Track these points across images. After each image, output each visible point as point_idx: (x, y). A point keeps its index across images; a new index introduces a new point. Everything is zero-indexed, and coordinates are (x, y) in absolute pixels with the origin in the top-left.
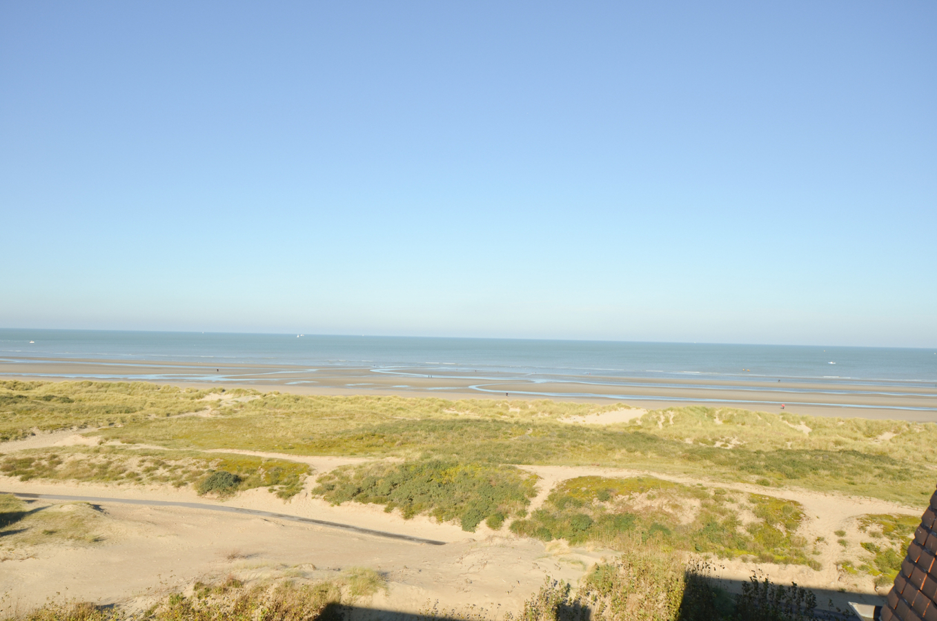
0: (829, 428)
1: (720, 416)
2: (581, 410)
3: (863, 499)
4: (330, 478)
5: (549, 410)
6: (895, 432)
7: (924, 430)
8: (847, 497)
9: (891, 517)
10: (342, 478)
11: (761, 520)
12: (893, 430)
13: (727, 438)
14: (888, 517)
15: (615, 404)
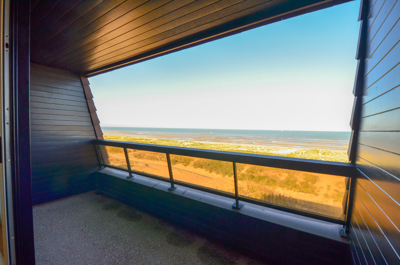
2: (277, 149)
4: (196, 162)
5: (268, 149)
10: (199, 162)
11: (305, 181)
15: (288, 148)
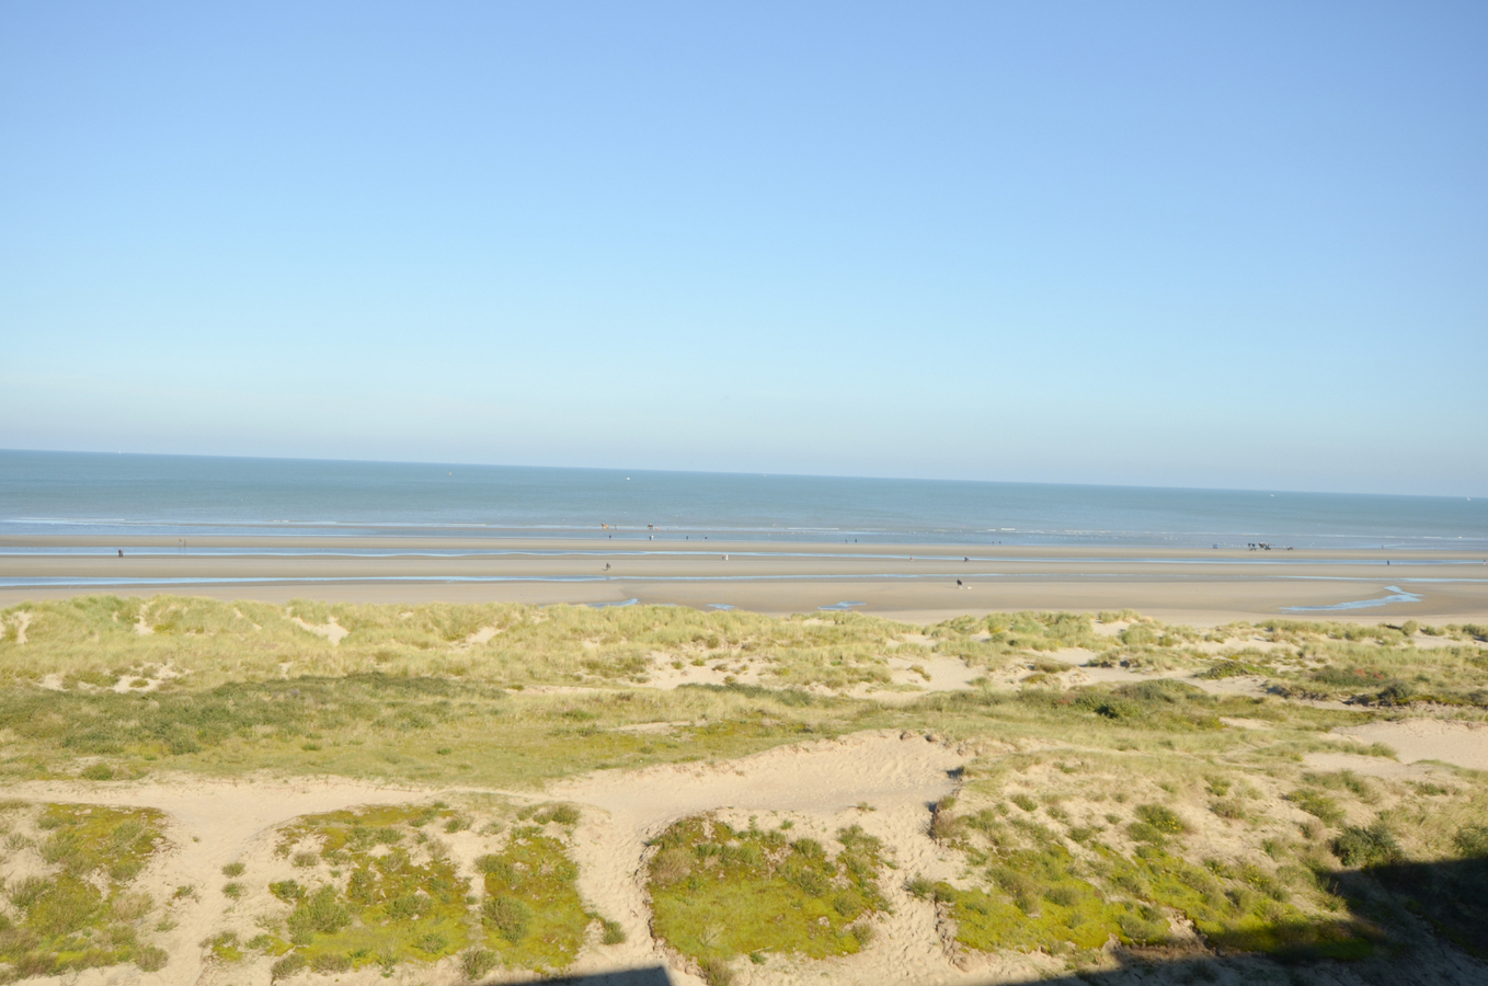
0: (381, 626)
1: (150, 615)
3: (313, 781)
6: (499, 627)
7: (547, 619)
8: (281, 780)
9: (350, 813)
12: (496, 623)
13: (147, 665)
14: (342, 815)
